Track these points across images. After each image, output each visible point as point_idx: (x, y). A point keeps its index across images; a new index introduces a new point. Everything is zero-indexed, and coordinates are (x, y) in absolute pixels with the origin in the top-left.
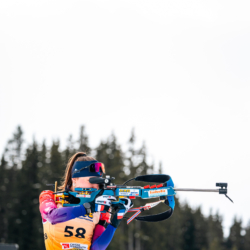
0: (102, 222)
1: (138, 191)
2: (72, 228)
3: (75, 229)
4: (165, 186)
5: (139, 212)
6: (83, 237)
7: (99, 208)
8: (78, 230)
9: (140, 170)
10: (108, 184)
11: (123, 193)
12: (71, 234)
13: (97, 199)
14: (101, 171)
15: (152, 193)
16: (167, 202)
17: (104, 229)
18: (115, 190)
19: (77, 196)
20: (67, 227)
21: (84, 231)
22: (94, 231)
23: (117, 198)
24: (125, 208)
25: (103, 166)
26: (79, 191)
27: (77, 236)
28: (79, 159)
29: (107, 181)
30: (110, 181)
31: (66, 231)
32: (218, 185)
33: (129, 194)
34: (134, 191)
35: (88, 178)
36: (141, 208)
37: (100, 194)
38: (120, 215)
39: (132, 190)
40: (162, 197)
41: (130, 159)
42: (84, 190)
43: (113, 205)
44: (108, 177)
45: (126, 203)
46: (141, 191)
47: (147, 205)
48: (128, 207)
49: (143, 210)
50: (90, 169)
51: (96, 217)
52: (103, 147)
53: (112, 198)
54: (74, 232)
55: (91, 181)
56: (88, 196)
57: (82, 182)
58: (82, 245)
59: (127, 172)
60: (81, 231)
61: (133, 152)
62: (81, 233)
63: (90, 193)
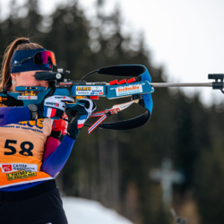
0: (55, 133)
1: (101, 88)
2: (15, 142)
3: (19, 143)
4: (139, 80)
5: (104, 117)
6: (31, 154)
7: (49, 112)
8: (23, 145)
9: (114, 45)
10: (61, 80)
11: (82, 92)
12: (14, 151)
13: (47, 100)
14: (51, 63)
15: (121, 91)
16: (142, 102)
17: (59, 143)
18: (70, 90)
19: (19, 98)
20: (8, 141)
21: (31, 146)
22: (46, 145)
23: (75, 98)
24: (87, 113)
25: (53, 55)
26: (21, 90)
27: (21, 153)
29: (59, 76)
30: (64, 75)
31: (6, 146)
32: (210, 77)
33: (89, 93)
34: (97, 89)
35: (33, 72)
36: (107, 111)
37: (50, 95)
39: (93, 88)
40: (135, 96)
41: (97, 29)
42: (28, 90)
44: (60, 70)
45: (87, 105)
46: (106, 89)
47: (115, 107)
48: (90, 111)
49: (109, 114)
50: (35, 61)
52: (60, 14)
53: (68, 98)
54: (17, 147)
55: (38, 77)
56: (34, 97)
57: (24, 79)
58: (29, 166)
59: (95, 46)
60: (27, 147)
61: (100, 17)
62: (27, 149)
63: (36, 93)
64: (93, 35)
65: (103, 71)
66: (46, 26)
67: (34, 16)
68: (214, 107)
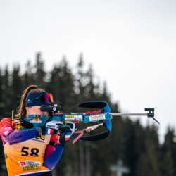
0: (52, 143)
1: (80, 116)
2: (28, 148)
3: (30, 149)
4: (103, 112)
5: (82, 134)
6: (37, 156)
7: (49, 131)
8: (32, 150)
9: (88, 89)
10: (56, 111)
11: (69, 119)
12: (27, 153)
13: (48, 124)
14: (50, 101)
16: (105, 125)
17: (55, 149)
18: (62, 117)
19: (31, 122)
20: (23, 148)
21: (38, 151)
22: (46, 150)
23: (64, 122)
24: (71, 131)
25: (51, 96)
26: (32, 117)
27: (31, 155)
28: (31, 91)
29: (55, 109)
30: (58, 108)
31: (23, 151)
32: (146, 110)
33: (73, 119)
34: (78, 117)
35: (39, 107)
36: (84, 130)
37: (49, 120)
38: (67, 137)
39: (76, 116)
40: (101, 121)
41: (79, 80)
42: (36, 117)
43: (60, 129)
44: (56, 105)
45: (72, 126)
46: (83, 117)
47: (89, 128)
48: (73, 130)
49: (85, 132)
50: (41, 100)
51: (47, 138)
52: (56, 71)
53: (60, 122)
54: (29, 152)
55: (42, 110)
56: (40, 122)
58: (36, 162)
59: (77, 91)
60: (35, 151)
61: (81, 74)
62: (35, 153)
63: (41, 119)
64: (76, 84)
65: (82, 106)
66: (47, 78)
67: (41, 72)
68: (148, 127)
